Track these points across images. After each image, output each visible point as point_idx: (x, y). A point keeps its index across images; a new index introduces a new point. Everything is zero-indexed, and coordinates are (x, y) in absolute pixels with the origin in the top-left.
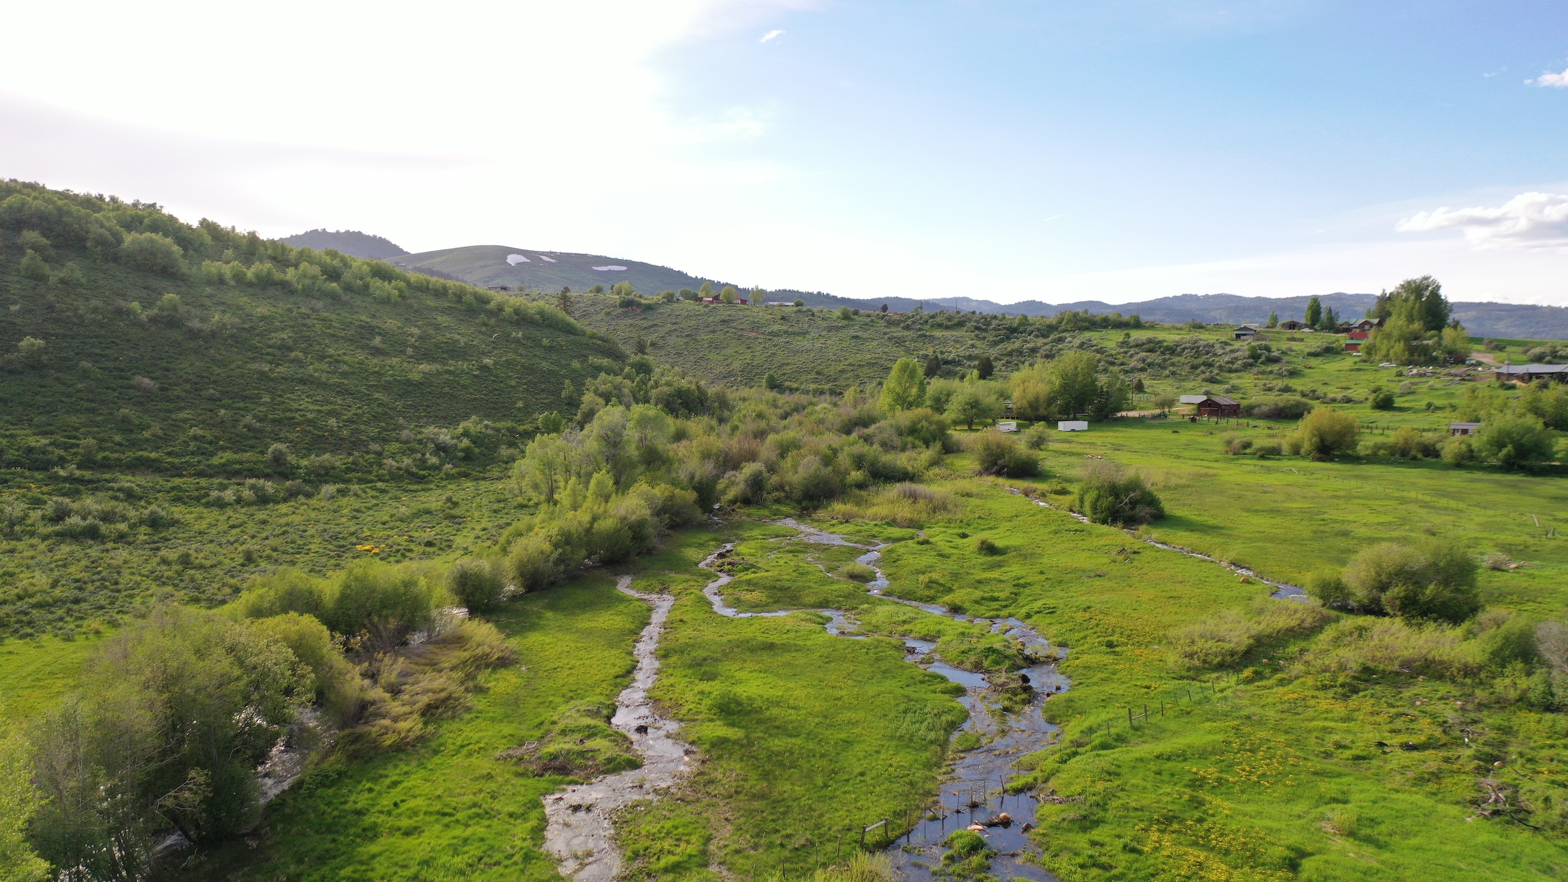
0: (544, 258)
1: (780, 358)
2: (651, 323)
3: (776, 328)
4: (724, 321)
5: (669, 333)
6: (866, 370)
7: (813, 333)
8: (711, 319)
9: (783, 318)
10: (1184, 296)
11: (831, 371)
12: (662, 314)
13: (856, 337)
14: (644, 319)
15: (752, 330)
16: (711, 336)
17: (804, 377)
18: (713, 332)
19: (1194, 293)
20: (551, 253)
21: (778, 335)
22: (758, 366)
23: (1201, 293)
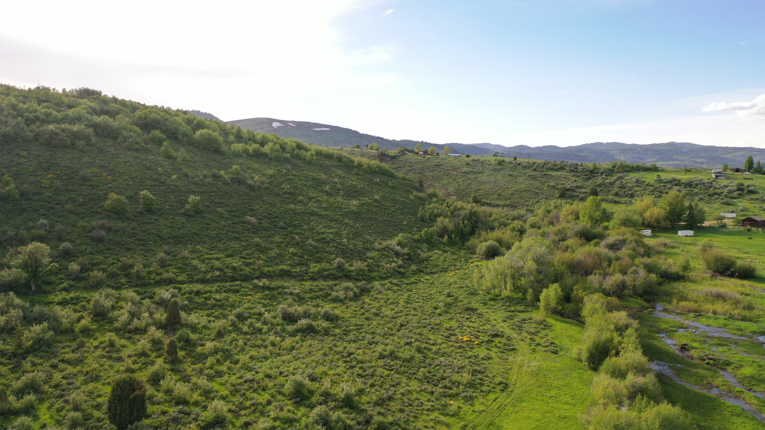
0: (290, 124)
1: (474, 186)
2: (397, 166)
3: (465, 169)
4: (436, 165)
5: (409, 171)
6: (525, 194)
7: (487, 173)
8: (429, 164)
9: (467, 164)
10: (597, 143)
11: (506, 193)
12: (401, 161)
13: (511, 175)
14: (393, 163)
15: (453, 170)
16: (432, 173)
17: (491, 197)
18: (433, 171)
19: (601, 142)
20: (293, 121)
21: (468, 174)
22: (463, 190)
23: (604, 142)
